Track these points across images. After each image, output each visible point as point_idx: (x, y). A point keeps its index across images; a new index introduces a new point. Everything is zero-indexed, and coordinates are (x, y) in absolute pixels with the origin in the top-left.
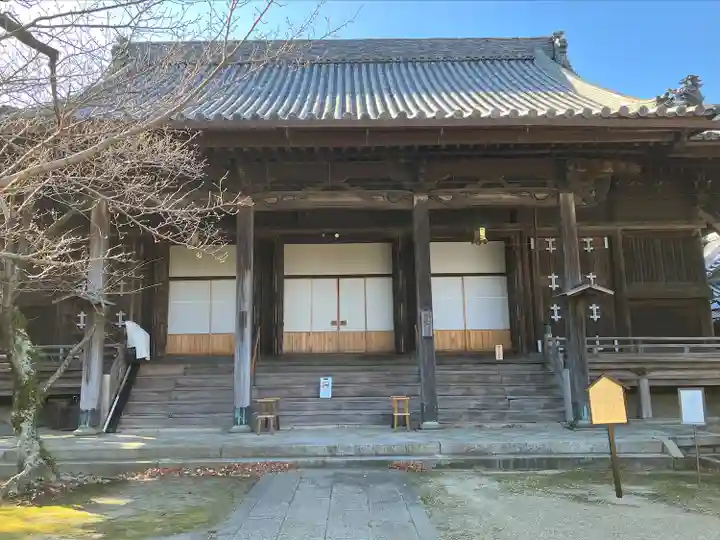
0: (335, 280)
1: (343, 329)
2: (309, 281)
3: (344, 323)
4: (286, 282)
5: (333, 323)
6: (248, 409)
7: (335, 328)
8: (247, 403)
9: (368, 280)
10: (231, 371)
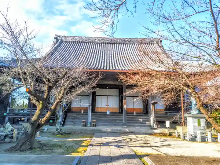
0: (107, 97)
1: (108, 107)
2: (101, 96)
3: (108, 106)
4: (97, 96)
5: (106, 106)
6: (90, 122)
7: (106, 107)
8: (90, 121)
9: (114, 97)
10: (87, 115)
